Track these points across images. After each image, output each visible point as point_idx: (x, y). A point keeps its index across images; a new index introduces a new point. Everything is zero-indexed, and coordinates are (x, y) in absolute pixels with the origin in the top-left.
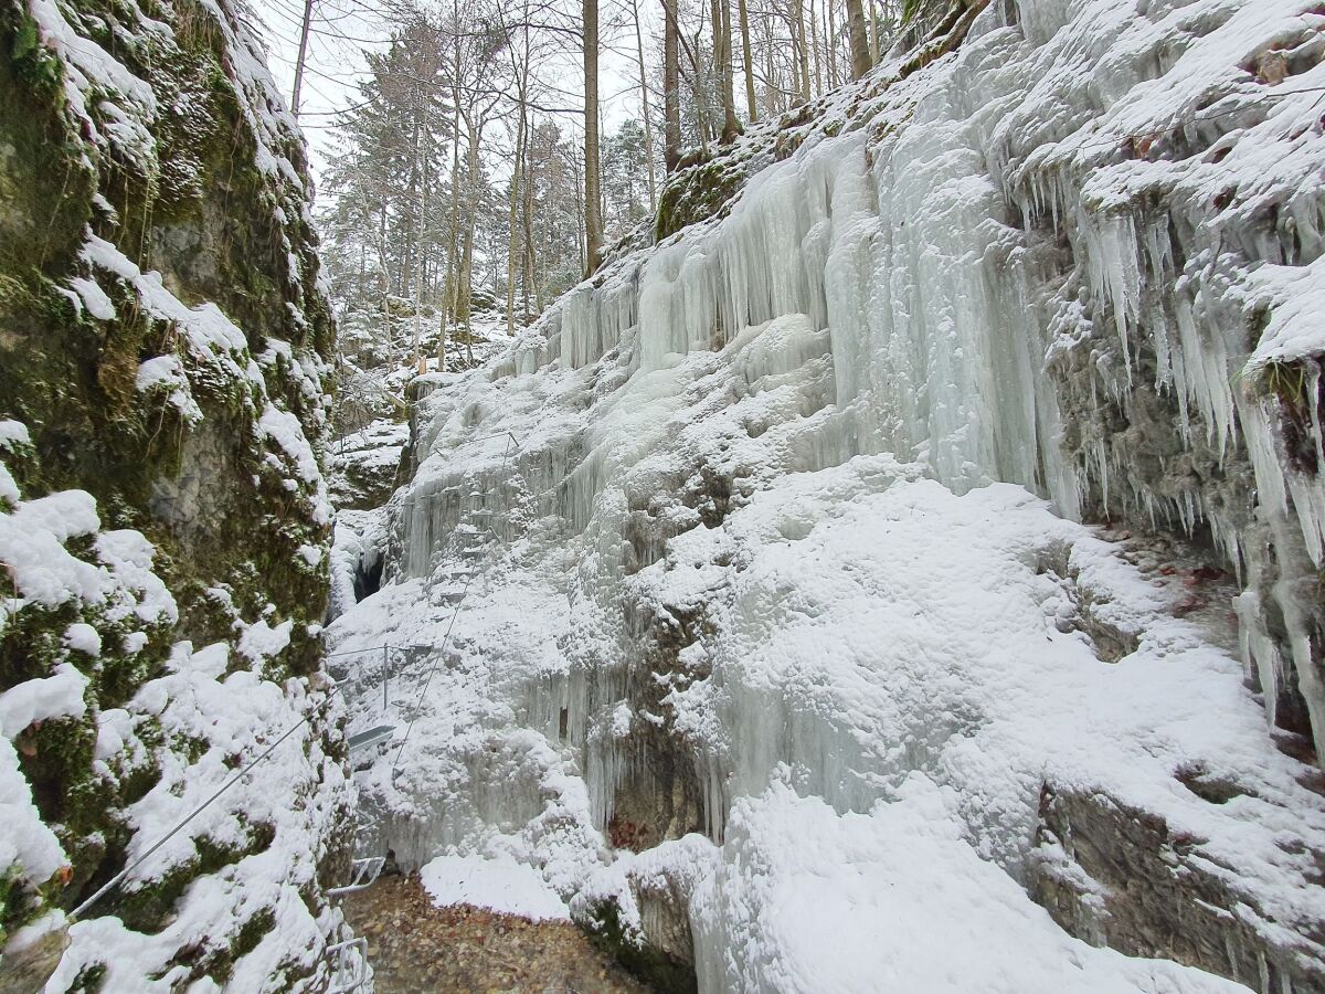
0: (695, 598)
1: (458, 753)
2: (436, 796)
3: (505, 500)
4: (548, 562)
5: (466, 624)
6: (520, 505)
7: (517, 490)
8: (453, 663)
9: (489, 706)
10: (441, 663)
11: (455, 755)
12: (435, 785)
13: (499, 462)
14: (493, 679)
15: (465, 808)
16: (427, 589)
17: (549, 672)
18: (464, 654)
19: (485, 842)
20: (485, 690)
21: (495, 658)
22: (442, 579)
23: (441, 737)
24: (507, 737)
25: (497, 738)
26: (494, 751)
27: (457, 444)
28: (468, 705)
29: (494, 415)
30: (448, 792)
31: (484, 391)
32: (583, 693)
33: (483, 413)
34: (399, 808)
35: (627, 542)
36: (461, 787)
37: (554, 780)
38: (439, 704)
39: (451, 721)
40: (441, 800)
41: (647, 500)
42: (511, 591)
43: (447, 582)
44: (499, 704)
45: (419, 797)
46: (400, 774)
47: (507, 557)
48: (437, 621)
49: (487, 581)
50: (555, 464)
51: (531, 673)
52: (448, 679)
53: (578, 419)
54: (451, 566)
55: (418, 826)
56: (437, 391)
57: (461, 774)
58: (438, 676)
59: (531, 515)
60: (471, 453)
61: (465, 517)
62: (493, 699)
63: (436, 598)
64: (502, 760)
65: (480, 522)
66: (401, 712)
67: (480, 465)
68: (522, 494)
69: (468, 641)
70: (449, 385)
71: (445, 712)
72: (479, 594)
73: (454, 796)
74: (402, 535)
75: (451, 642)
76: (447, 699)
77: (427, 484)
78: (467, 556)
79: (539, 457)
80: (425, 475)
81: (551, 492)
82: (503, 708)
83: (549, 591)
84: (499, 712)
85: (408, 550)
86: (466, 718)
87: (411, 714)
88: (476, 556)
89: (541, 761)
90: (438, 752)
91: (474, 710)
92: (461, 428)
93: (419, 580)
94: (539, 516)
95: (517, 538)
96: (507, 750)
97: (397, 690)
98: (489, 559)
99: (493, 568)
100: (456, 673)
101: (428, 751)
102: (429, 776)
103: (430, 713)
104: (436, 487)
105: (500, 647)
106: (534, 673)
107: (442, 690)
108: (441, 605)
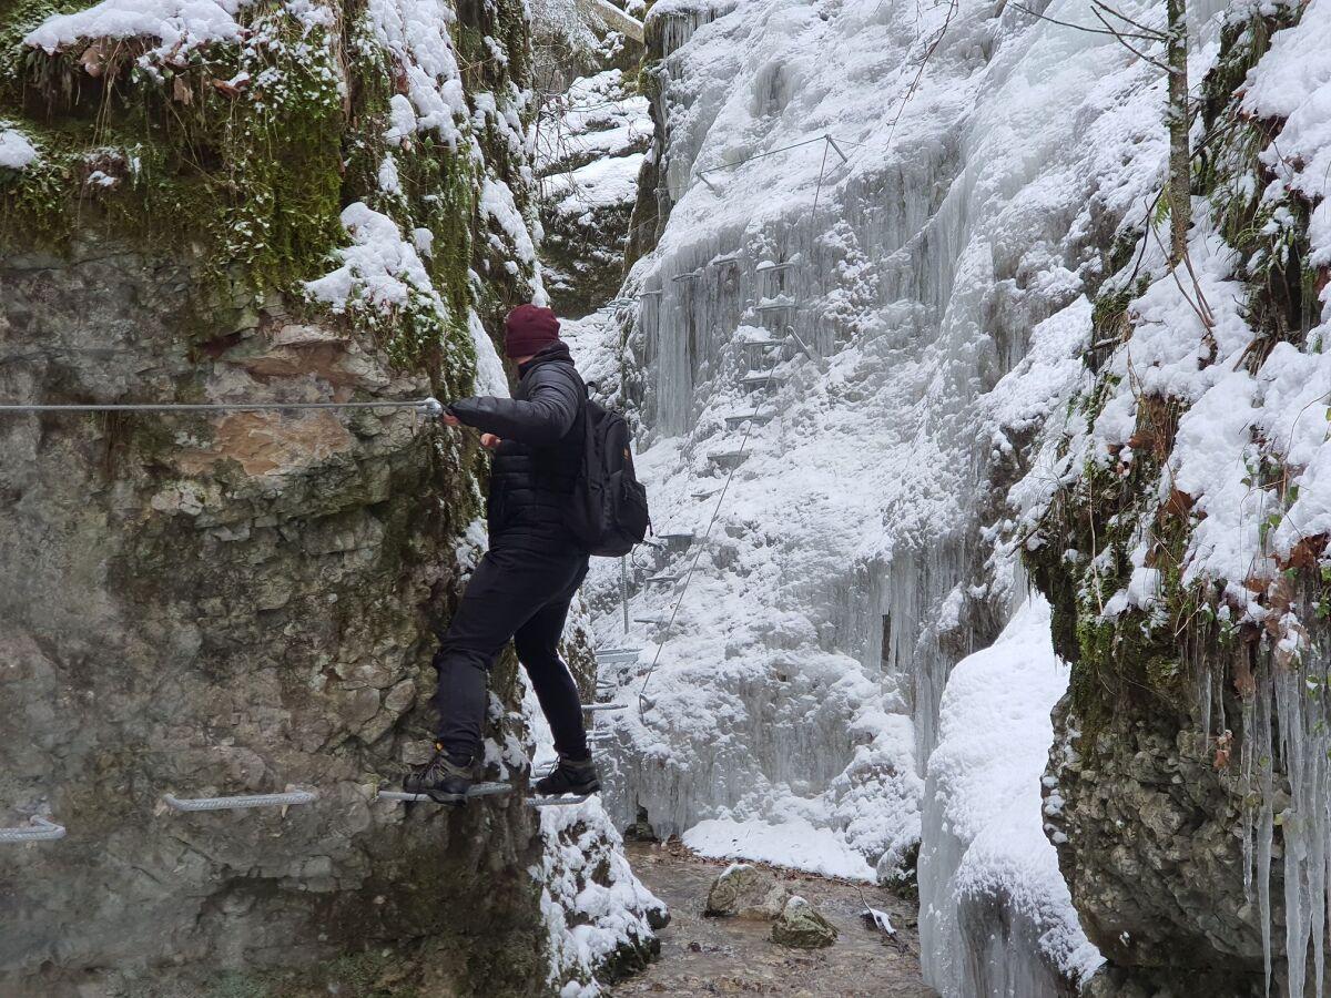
0: (1032, 410)
1: (730, 680)
2: (700, 736)
3: (819, 274)
4: (890, 389)
5: (744, 500)
6: (847, 284)
7: (838, 254)
8: (725, 559)
9: (777, 618)
10: (704, 559)
11: (727, 684)
12: (699, 723)
13: (806, 198)
14: (785, 578)
15: (741, 757)
16: (687, 453)
17: (865, 560)
18: (743, 546)
19: (770, 804)
20: (772, 597)
21: (789, 548)
22: (710, 432)
23: (707, 662)
24: (803, 661)
25: (788, 661)
26: (784, 679)
27: (740, 159)
28: (747, 619)
29: (810, 90)
30: (717, 732)
31: (795, 30)
32: (910, 588)
33: (789, 87)
34: (651, 749)
35: (986, 337)
36: (737, 727)
37: (869, 717)
38: (705, 619)
39: (722, 641)
40: (707, 742)
41: (1017, 260)
42: (822, 447)
43: (719, 434)
44: (792, 614)
46: (650, 706)
47: (820, 387)
48: (703, 498)
49: (785, 430)
50: (911, 198)
51: (841, 567)
52: (719, 585)
53: (956, 91)
54: (727, 404)
55: (678, 775)
56: (705, 29)
57: (736, 709)
58: (703, 578)
59: (864, 303)
60: (764, 178)
61: (750, 313)
62: (781, 607)
63: (701, 463)
64: (796, 691)
65: (775, 320)
66: (651, 631)
67: (773, 206)
68: (850, 262)
69: (749, 525)
70: (730, 9)
71: (712, 630)
72: (771, 454)
73: (725, 738)
74: (644, 357)
75: (723, 526)
76: (716, 613)
77: (683, 250)
78: (752, 386)
79: (880, 184)
80: (679, 234)
81: (901, 255)
82: (797, 619)
83: (886, 440)
84: (790, 624)
85: (654, 386)
86: (743, 635)
87: (664, 632)
88: (770, 386)
89: (852, 693)
90: (703, 680)
91: (755, 624)
92: (747, 121)
93: (675, 441)
94: (878, 303)
95: (839, 349)
96: (802, 678)
97: (640, 606)
98: (790, 390)
99: (797, 407)
100: (731, 577)
101: (689, 678)
102: (691, 709)
103: (691, 631)
104: (697, 256)
105: (797, 531)
106: (844, 566)
107: (709, 598)
108: (709, 473)
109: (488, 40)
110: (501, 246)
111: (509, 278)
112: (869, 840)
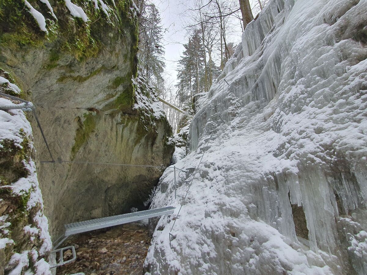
1: (207, 231)
2: (194, 262)
3: (225, 105)
4: (252, 122)
5: (210, 157)
6: (232, 104)
7: (230, 99)
8: (204, 175)
9: (226, 199)
10: (197, 175)
11: (205, 232)
12: (193, 253)
13: (221, 93)
14: (227, 182)
16: (196, 151)
18: (210, 170)
20: (223, 189)
21: (227, 170)
22: (201, 144)
23: (198, 217)
24: (242, 225)
25: (235, 225)
26: (234, 235)
28: (213, 199)
30: (201, 261)
31: (214, 86)
34: (172, 264)
36: (211, 260)
38: (197, 197)
39: (204, 208)
40: (197, 266)
42: (233, 140)
43: (203, 144)
44: (233, 199)
45: (184, 259)
46: (174, 238)
47: (229, 128)
48: (198, 158)
49: (220, 140)
50: (249, 80)
51: (255, 177)
52: (202, 184)
57: (209, 248)
58: (197, 182)
59: (238, 107)
61: (209, 119)
62: (228, 195)
63: (199, 151)
64: (241, 244)
66: (180, 200)
68: (233, 100)
69: (212, 164)
70: (204, 95)
71: (200, 202)
72: (217, 145)
73: (206, 266)
75: (203, 165)
76: (201, 195)
78: (211, 133)
79: (239, 81)
81: (249, 93)
82: (236, 202)
83: (258, 133)
84: (233, 204)
86: (212, 207)
87: (184, 201)
88: (215, 132)
90: (196, 227)
91: (217, 201)
94: (244, 105)
95: (233, 119)
96: (244, 236)
98: (220, 131)
99: (223, 134)
100: (206, 181)
101: (190, 225)
102: (190, 244)
103: (192, 202)
104: (199, 115)
105: (229, 164)
107: (199, 188)
108: (201, 153)
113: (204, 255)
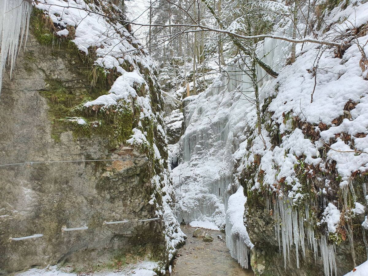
0: (240, 156)
1: (196, 198)
3: (208, 137)
4: (219, 154)
5: (198, 171)
6: (212, 138)
7: (211, 134)
8: (195, 180)
9: (203, 189)
10: (192, 180)
11: (196, 199)
12: (192, 205)
13: (206, 126)
14: (204, 183)
15: (198, 211)
16: (189, 164)
17: (216, 180)
18: (198, 178)
19: (203, 218)
20: (202, 185)
21: (204, 178)
22: (192, 161)
23: (193, 196)
24: (207, 195)
25: (205, 195)
26: (204, 198)
27: (196, 121)
28: (198, 189)
29: (206, 111)
31: (203, 102)
32: (223, 184)
33: (203, 110)
34: (184, 210)
35: (233, 146)
36: (197, 206)
37: (218, 204)
38: (192, 189)
39: (195, 192)
40: (193, 208)
41: (237, 134)
42: (209, 162)
43: (194, 161)
45: (188, 208)
46: (184, 203)
47: (208, 154)
48: (192, 170)
49: (203, 160)
50: (221, 126)
52: (194, 184)
53: (227, 110)
54: (195, 156)
55: (189, 214)
56: (191, 103)
57: (197, 203)
58: (192, 183)
59: (214, 141)
60: (199, 124)
61: (198, 143)
62: (204, 187)
63: (191, 165)
64: (206, 200)
65: (201, 144)
66: (184, 191)
67: (201, 127)
68: (212, 135)
69: (198, 174)
70: (194, 100)
71: (193, 191)
72: (201, 164)
73: (196, 208)
74: (183, 150)
75: (195, 175)
76: (194, 188)
77: (188, 134)
78: (199, 154)
79: (216, 124)
80: (187, 132)
81: (220, 134)
82: (206, 189)
83: (219, 161)
85: (184, 154)
86: (198, 191)
87: (186, 191)
88: (201, 154)
89: (215, 200)
90: (192, 199)
91: (200, 190)
92: (197, 115)
93: (187, 162)
94: (217, 141)
95: (211, 148)
96: (207, 198)
97: (183, 187)
98: (204, 154)
99: (205, 156)
100: (196, 183)
101: (190, 198)
102: (190, 203)
103: (190, 191)
104: (190, 135)
105: (206, 175)
106: (213, 181)
107: (193, 186)
108: (192, 167)
109: (158, 105)
110: (160, 134)
111: (161, 139)
112: (218, 224)
113: (195, 205)
